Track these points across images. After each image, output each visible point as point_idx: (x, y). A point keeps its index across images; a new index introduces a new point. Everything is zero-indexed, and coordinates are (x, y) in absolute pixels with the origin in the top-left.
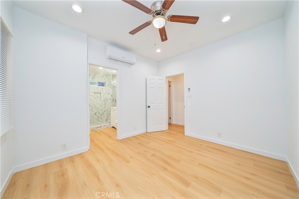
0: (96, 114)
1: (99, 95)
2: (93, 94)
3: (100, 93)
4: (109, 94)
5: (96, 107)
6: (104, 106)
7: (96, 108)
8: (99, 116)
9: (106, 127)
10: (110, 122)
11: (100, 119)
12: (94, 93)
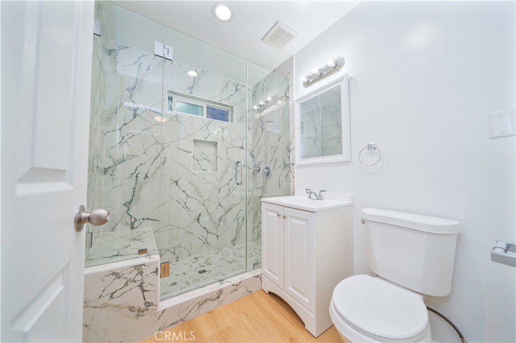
0: (198, 220)
1: (209, 151)
2: (191, 147)
3: (216, 144)
4: (242, 148)
5: (199, 194)
6: (225, 190)
7: (201, 196)
8: (210, 226)
9: (242, 290)
10: (256, 265)
11: (211, 239)
12: (194, 141)
